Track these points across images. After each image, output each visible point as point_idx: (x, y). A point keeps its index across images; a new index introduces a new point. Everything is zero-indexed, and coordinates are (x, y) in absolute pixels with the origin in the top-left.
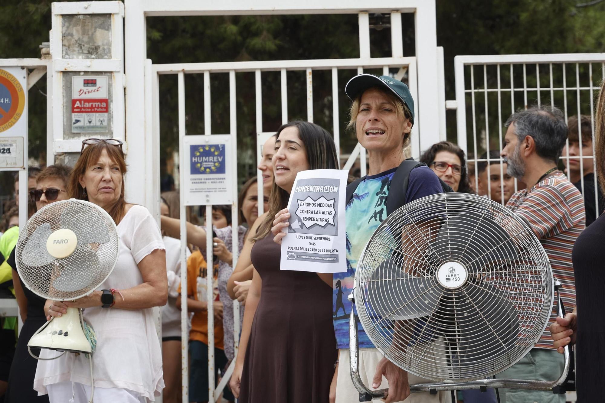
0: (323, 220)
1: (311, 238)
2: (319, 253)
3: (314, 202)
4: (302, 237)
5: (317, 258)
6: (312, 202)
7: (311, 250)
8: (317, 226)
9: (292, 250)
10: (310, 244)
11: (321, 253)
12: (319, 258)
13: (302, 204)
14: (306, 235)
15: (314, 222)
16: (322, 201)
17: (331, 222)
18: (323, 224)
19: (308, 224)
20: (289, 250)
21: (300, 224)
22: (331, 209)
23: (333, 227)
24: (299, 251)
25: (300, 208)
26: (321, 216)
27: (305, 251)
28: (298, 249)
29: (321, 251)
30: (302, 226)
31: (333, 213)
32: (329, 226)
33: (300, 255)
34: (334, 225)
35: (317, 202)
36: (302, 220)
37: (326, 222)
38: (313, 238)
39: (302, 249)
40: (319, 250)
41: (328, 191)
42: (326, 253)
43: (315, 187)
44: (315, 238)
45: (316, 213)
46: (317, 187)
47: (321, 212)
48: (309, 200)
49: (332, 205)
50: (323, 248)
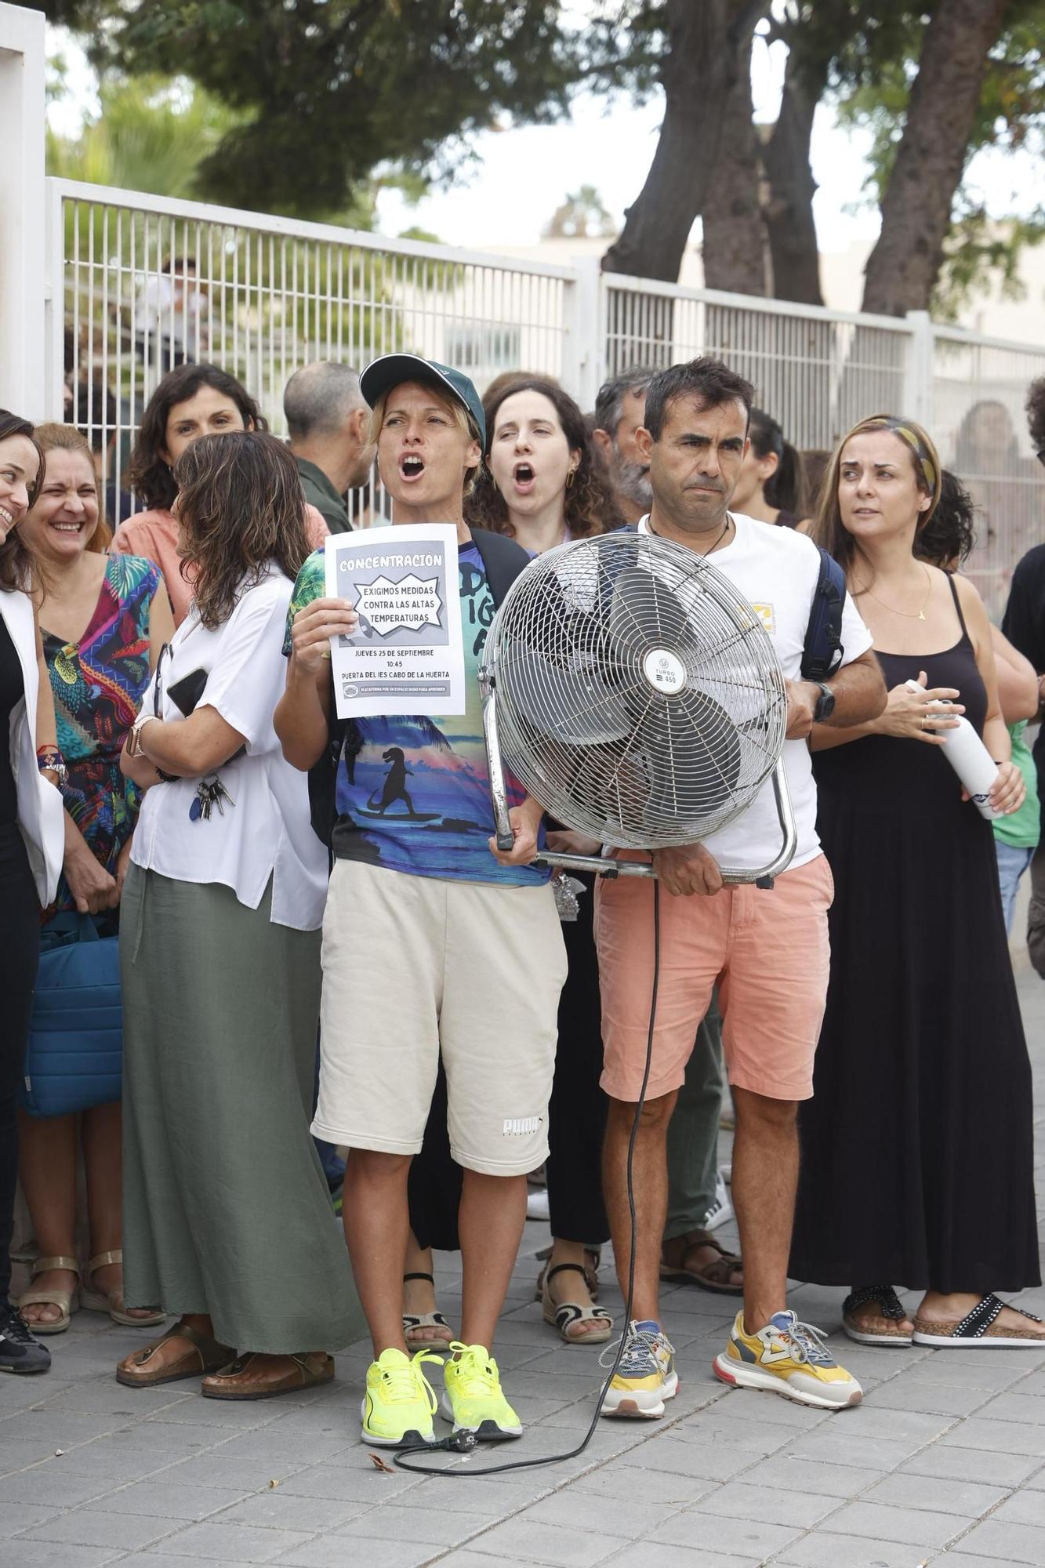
0: (415, 618)
1: (391, 653)
2: (411, 679)
3: (394, 587)
4: (369, 653)
5: (406, 689)
6: (389, 585)
7: (392, 675)
8: (404, 631)
9: (349, 680)
10: (390, 664)
11: (416, 679)
12: (410, 689)
13: (368, 592)
14: (378, 649)
15: (397, 624)
16: (411, 582)
17: (434, 620)
18: (416, 625)
19: (383, 627)
20: (345, 680)
21: (365, 628)
22: (433, 597)
23: (438, 630)
24: (364, 679)
25: (364, 599)
26: (411, 611)
27: (378, 679)
28: (362, 676)
29: (415, 675)
30: (370, 632)
31: (437, 603)
32: (429, 628)
33: (365, 688)
34: (441, 626)
35: (400, 586)
36: (370, 621)
37: (422, 622)
38: (396, 653)
39: (369, 674)
40: (411, 674)
41: (423, 564)
42: (425, 679)
43: (392, 558)
44: (401, 654)
45: (399, 605)
46: (397, 558)
47: (411, 604)
48: (382, 583)
49: (434, 590)
50: (417, 670)
